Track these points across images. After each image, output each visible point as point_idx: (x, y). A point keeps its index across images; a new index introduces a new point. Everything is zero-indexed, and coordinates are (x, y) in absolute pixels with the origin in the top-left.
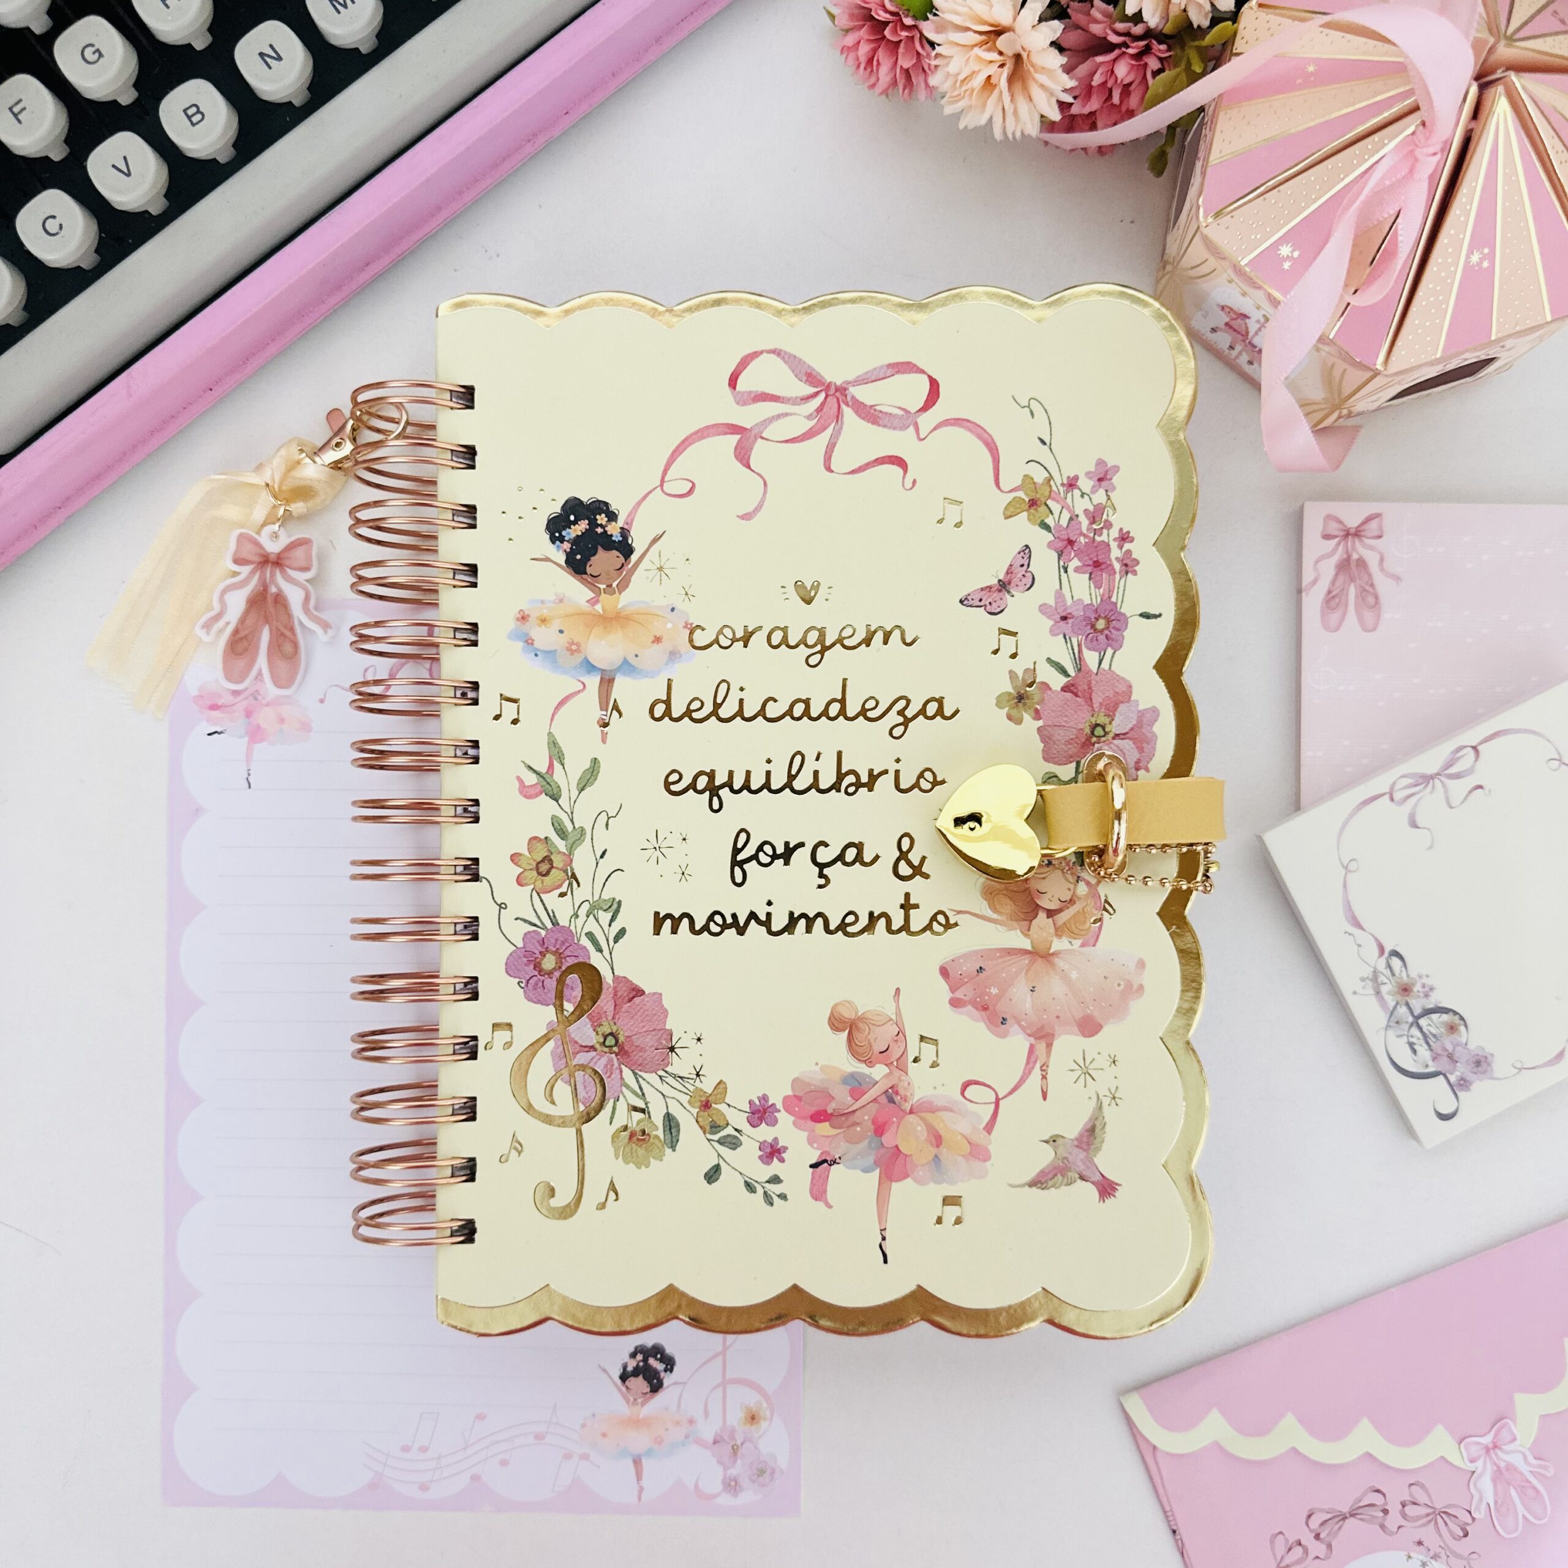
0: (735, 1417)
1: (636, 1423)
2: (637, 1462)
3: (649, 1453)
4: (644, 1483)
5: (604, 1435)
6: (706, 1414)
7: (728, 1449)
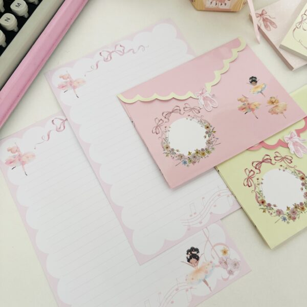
0: (221, 254)
1: (198, 271)
2: (205, 281)
3: (206, 277)
4: (210, 285)
5: (193, 279)
6: (214, 258)
7: (224, 264)
